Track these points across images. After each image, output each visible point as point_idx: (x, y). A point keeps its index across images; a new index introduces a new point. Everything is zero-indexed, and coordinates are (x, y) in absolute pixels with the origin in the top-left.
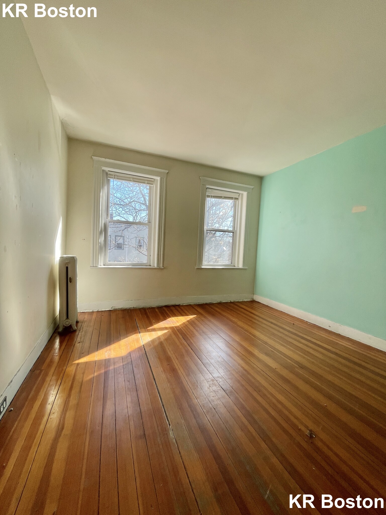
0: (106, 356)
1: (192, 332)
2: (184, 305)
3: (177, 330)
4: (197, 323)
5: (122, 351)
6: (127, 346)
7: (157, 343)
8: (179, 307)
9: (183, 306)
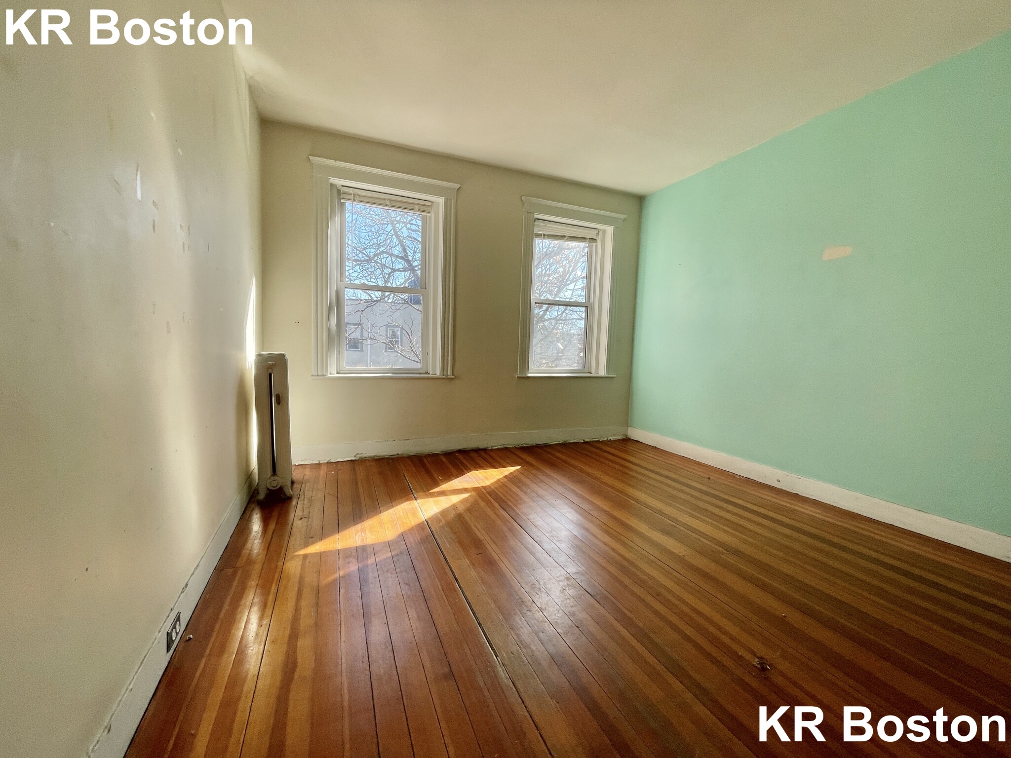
0: (357, 541)
1: (517, 495)
2: (495, 449)
3: (488, 492)
4: (526, 480)
5: (387, 531)
6: (395, 522)
7: (452, 516)
8: (486, 453)
9: (492, 450)
